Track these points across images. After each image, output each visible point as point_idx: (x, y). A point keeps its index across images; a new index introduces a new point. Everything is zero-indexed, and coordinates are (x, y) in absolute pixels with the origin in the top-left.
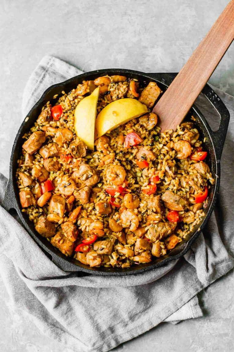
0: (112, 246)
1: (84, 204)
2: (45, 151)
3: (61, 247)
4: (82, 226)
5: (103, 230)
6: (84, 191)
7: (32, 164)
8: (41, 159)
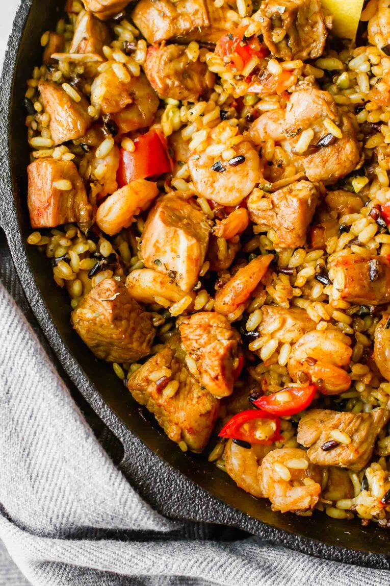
0: (371, 440)
1: (285, 249)
2: (160, 12)
3: (166, 413)
4: (264, 339)
5: (349, 371)
6: (295, 196)
7: (97, 58)
8: (136, 45)
